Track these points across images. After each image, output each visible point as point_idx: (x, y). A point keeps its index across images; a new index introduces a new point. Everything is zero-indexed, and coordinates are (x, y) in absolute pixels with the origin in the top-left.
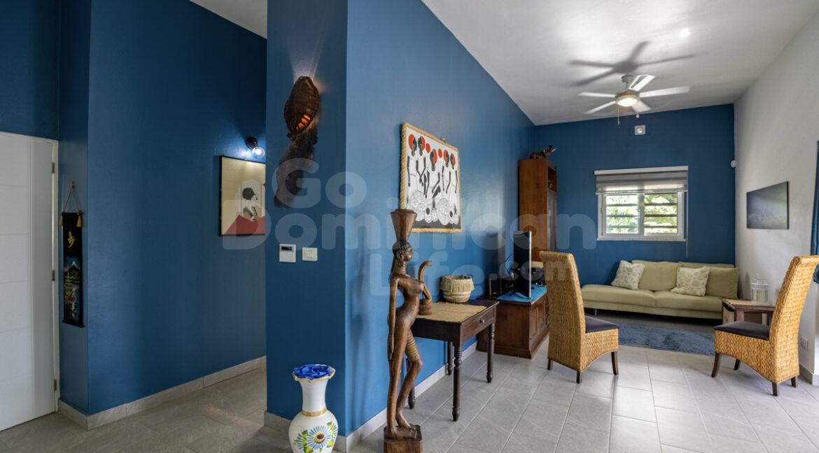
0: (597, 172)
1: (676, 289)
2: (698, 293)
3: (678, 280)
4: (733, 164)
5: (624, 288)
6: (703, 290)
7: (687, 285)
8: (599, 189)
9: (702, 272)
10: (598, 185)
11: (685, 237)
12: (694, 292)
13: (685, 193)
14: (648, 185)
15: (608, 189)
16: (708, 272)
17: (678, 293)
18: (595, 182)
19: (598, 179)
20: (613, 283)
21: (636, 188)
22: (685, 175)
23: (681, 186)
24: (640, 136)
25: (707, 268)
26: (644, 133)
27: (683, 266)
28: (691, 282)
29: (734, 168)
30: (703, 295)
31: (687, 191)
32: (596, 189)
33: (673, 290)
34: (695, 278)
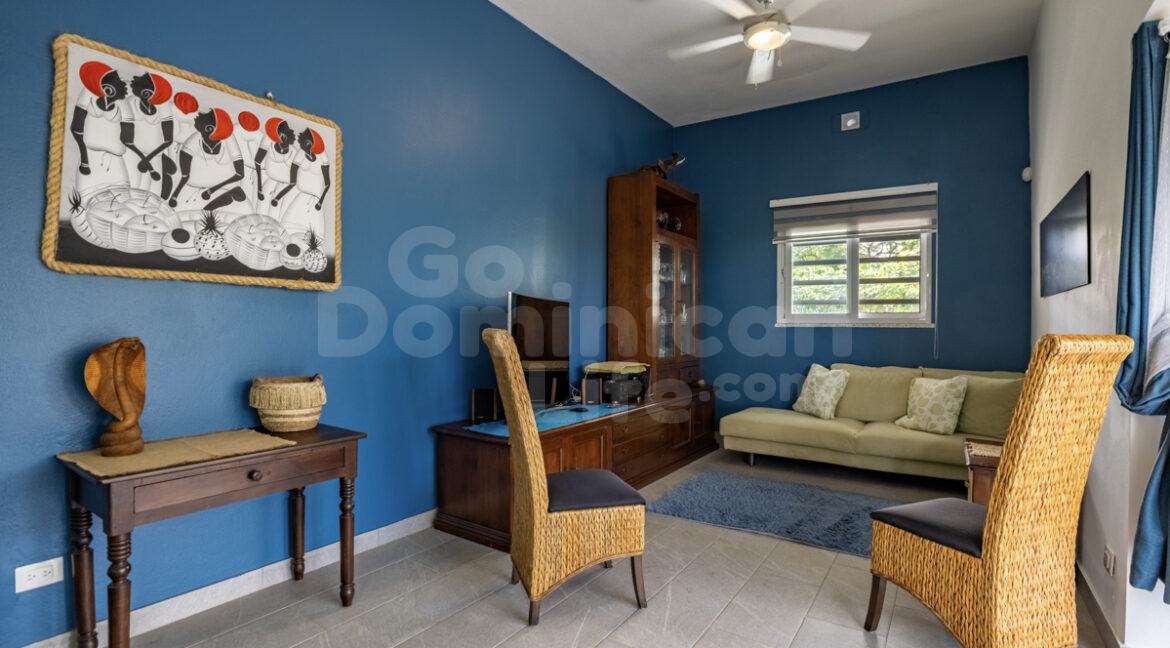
0: (773, 203)
1: (904, 420)
2: (940, 428)
3: (910, 403)
4: (1026, 174)
5: (811, 414)
6: (950, 423)
7: (922, 412)
8: (779, 234)
9: (952, 386)
10: (776, 226)
11: (933, 321)
12: (933, 426)
13: (934, 235)
14: (865, 222)
15: (795, 233)
16: (965, 385)
17: (905, 427)
18: (772, 222)
19: (777, 215)
20: (795, 406)
21: (844, 229)
22: (933, 200)
23: (925, 222)
24: (851, 132)
25: (962, 379)
26: (858, 126)
27: (923, 376)
28: (929, 406)
29: (1030, 182)
30: (951, 432)
31: (936, 231)
32: (772, 235)
33: (897, 422)
34: (936, 399)
